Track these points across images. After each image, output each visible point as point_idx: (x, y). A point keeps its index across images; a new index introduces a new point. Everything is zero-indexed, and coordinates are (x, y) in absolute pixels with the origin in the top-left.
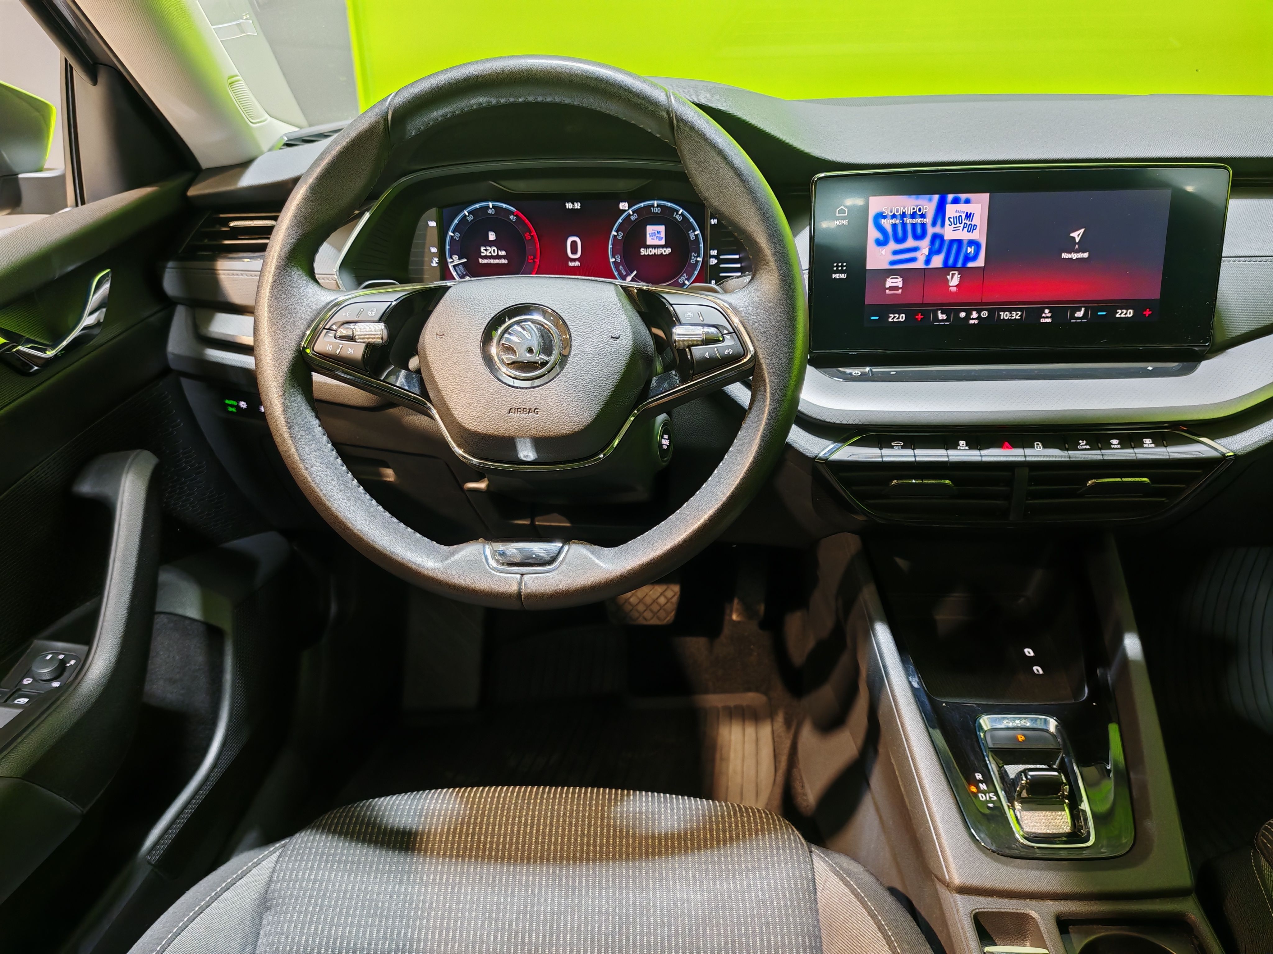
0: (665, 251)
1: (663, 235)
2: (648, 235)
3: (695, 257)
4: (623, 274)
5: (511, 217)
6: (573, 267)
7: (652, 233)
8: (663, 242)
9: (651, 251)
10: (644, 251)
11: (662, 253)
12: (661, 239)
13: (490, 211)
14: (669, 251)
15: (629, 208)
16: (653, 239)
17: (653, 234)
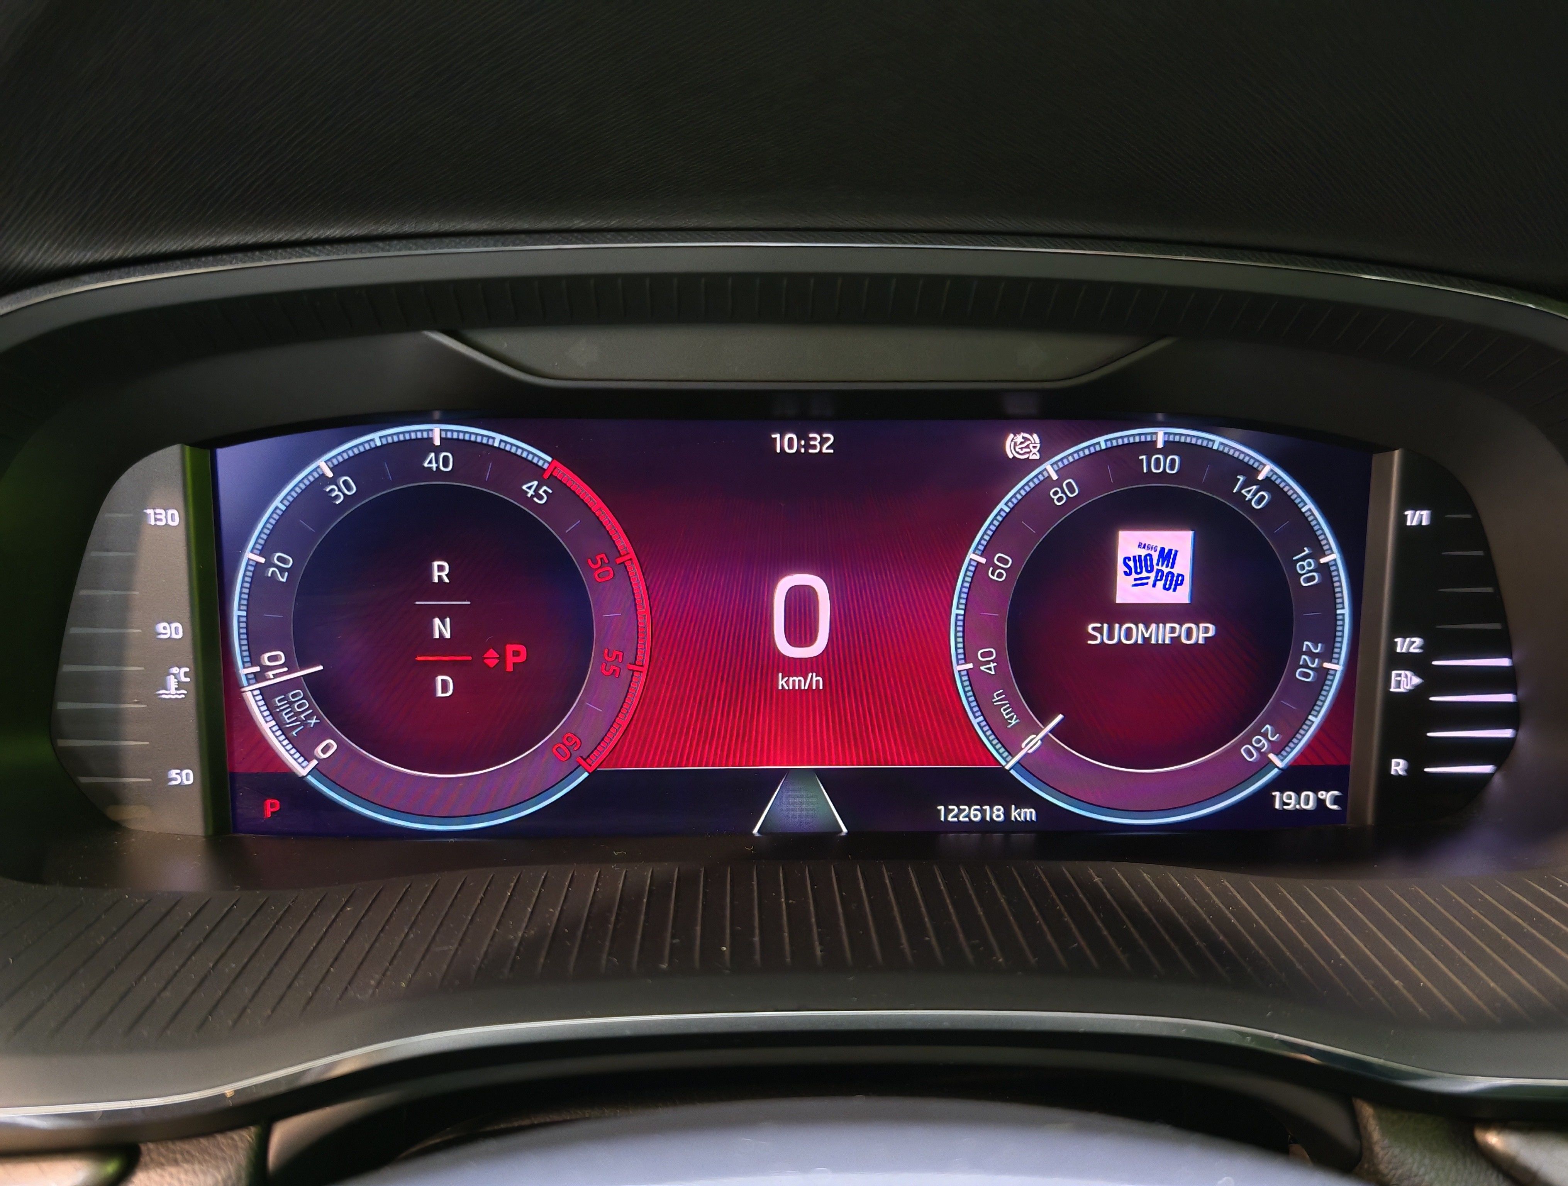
0: (1189, 632)
1: (1184, 566)
2: (1121, 568)
3: (1313, 656)
4: (1006, 722)
5: (530, 488)
6: (796, 694)
7: (1137, 559)
8: (1182, 595)
9: (1129, 632)
10: (1100, 630)
11: (1176, 640)
12: (1173, 582)
13: (430, 462)
14: (1207, 630)
15: (1046, 453)
16: (1140, 583)
17: (1141, 564)
